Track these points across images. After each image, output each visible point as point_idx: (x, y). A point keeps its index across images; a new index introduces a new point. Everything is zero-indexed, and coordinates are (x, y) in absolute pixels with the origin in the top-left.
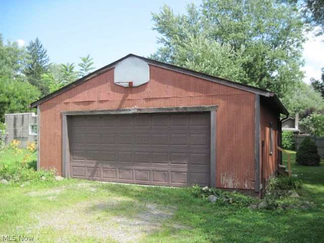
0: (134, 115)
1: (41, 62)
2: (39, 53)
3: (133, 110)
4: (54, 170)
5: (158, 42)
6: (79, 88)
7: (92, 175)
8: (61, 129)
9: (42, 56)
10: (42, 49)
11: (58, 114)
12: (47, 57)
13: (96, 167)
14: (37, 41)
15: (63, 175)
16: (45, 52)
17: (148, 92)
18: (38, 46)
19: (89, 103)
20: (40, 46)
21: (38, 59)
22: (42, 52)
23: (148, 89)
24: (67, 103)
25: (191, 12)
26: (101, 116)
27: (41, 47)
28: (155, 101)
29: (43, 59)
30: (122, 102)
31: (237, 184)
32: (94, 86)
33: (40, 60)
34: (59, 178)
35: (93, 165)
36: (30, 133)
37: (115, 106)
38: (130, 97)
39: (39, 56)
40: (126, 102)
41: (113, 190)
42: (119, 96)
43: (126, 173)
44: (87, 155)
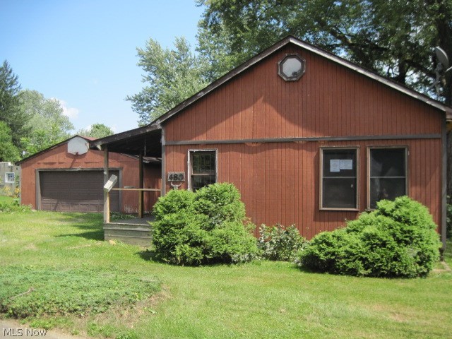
0: (79, 171)
1: (10, 91)
2: (8, 79)
3: (78, 168)
4: (30, 206)
5: (144, 81)
6: (47, 154)
7: (55, 209)
8: (35, 180)
9: (12, 84)
10: (12, 75)
11: (33, 170)
12: (18, 85)
13: (58, 203)
14: (6, 64)
15: (36, 208)
16: (16, 78)
17: (87, 159)
18: (7, 71)
19: (53, 163)
20: (9, 70)
21: (7, 87)
22: (12, 78)
23: (87, 157)
24: (39, 163)
25: (180, 47)
26: (60, 172)
27: (10, 72)
28: (90, 164)
29: (14, 87)
30: (73, 163)
31: (132, 211)
32: (56, 153)
33: (9, 89)
34: (34, 210)
35: (55, 202)
36: (6, 181)
37: (68, 166)
38: (77, 161)
39: (8, 82)
40: (75, 164)
41: (64, 214)
42: (71, 160)
43: (76, 207)
44: (51, 196)
